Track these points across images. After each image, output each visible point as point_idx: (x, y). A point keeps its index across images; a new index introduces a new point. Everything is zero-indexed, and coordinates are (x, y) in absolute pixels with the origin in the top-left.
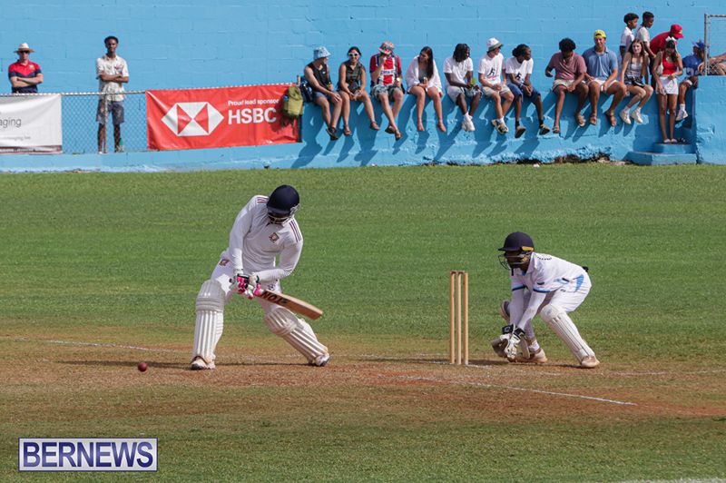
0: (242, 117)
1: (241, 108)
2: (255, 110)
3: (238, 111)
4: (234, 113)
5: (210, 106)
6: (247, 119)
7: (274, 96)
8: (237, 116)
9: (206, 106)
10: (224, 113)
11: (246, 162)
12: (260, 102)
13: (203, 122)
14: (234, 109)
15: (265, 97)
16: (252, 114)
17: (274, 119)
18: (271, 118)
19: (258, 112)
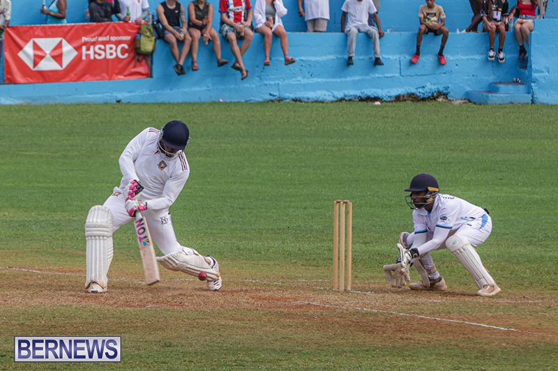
0: (95, 53)
1: (94, 44)
2: (108, 46)
3: (92, 48)
4: (88, 49)
5: (64, 42)
6: (100, 55)
7: (127, 34)
8: (91, 52)
9: (61, 42)
10: (78, 49)
11: (98, 96)
12: (113, 39)
13: (58, 58)
14: (88, 45)
15: (118, 34)
16: (105, 50)
17: (126, 55)
18: (123, 54)
19: (111, 49)
